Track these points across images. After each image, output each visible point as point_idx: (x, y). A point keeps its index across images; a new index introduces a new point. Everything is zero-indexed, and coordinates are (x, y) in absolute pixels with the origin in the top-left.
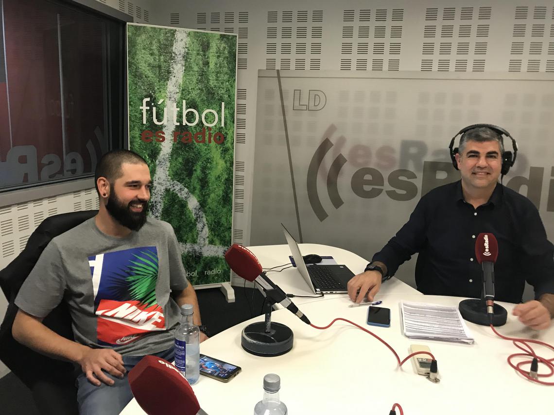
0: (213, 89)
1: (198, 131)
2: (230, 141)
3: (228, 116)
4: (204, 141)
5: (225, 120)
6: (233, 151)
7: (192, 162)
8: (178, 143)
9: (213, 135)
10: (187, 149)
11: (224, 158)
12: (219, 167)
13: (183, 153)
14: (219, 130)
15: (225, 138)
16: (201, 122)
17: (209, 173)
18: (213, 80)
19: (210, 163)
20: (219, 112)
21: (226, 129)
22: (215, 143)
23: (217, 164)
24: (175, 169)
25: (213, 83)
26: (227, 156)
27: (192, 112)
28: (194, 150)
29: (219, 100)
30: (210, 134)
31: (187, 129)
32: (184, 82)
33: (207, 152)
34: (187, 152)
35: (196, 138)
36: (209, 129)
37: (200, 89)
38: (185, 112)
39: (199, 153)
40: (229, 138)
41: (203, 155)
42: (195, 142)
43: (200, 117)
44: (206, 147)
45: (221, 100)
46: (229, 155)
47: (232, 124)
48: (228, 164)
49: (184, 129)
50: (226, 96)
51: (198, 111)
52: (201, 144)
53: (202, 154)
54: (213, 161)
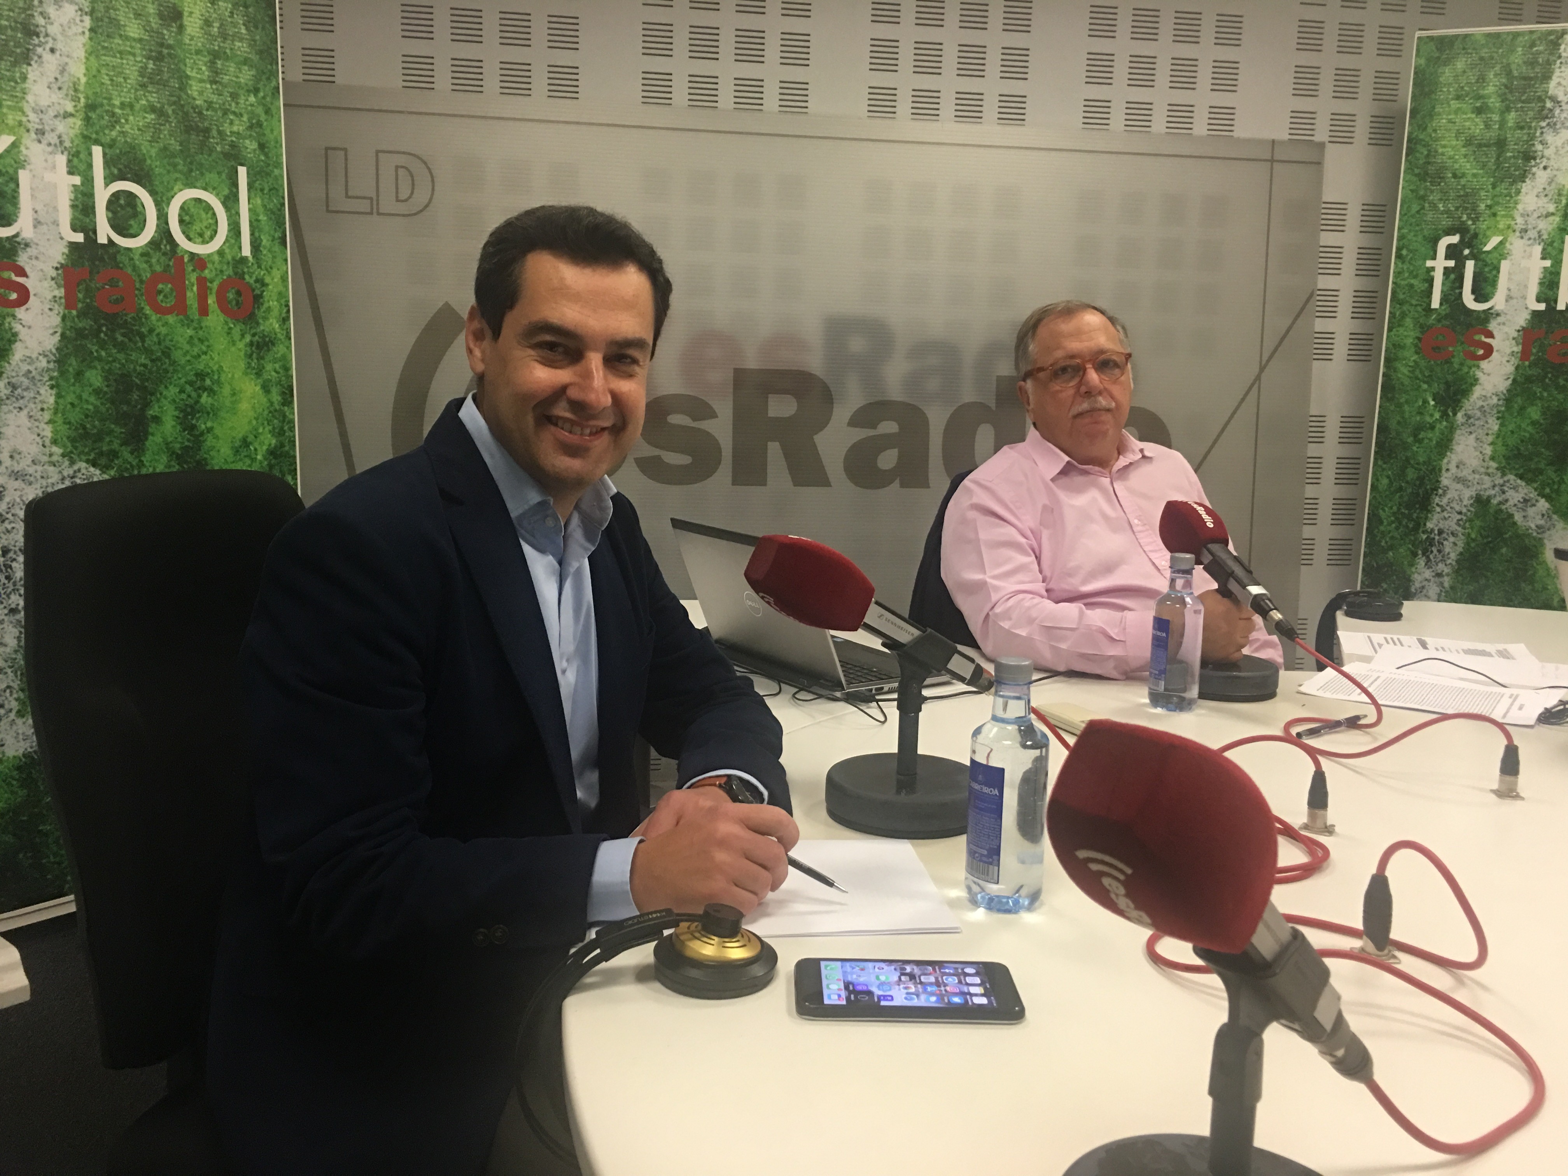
0: (200, 113)
1: (158, 269)
2: (275, 312)
3: (263, 218)
4: (180, 307)
5: (252, 234)
6: (289, 348)
7: (143, 389)
8: (82, 314)
9: (215, 286)
10: (120, 338)
11: (258, 374)
12: (244, 406)
13: (103, 353)
14: (235, 267)
15: (258, 299)
16: (164, 232)
17: (210, 430)
18: (201, 81)
19: (211, 392)
20: (230, 201)
21: (259, 267)
22: (222, 317)
23: (234, 394)
24: (75, 416)
25: (201, 93)
26: (269, 367)
27: (131, 196)
28: (148, 342)
29: (227, 156)
30: (202, 283)
31: (113, 257)
32: (93, 76)
33: (196, 350)
34: (121, 347)
35: (152, 295)
36: (199, 262)
37: (153, 109)
38: (102, 195)
39: (167, 353)
40: (271, 301)
41: (183, 362)
42: (148, 310)
43: (163, 217)
44: (190, 332)
45: (234, 157)
46: (275, 361)
47: (277, 248)
48: (276, 398)
49: (102, 259)
50: (251, 145)
51: (152, 193)
52: (171, 319)
53: (177, 355)
54: (218, 382)
